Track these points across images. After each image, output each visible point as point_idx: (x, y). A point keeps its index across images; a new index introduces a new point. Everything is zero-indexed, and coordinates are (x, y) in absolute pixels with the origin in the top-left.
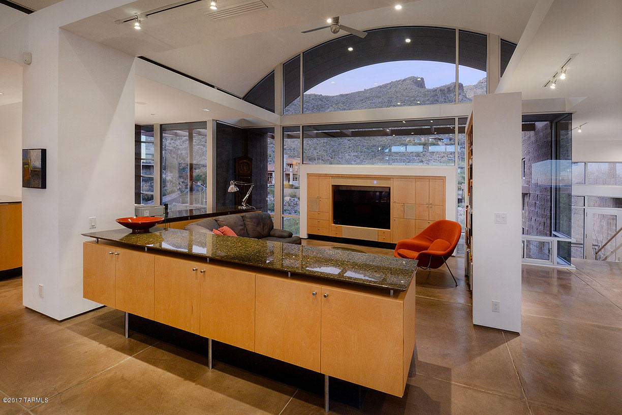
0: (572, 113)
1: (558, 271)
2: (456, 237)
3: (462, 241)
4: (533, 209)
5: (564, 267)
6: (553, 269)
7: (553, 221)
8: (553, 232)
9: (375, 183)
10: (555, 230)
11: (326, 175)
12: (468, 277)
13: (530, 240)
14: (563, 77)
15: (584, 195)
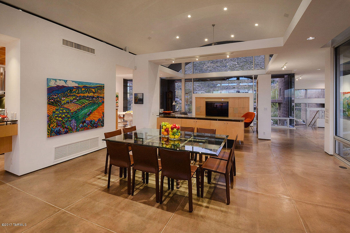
0: (294, 74)
1: (290, 129)
2: (253, 117)
3: (255, 118)
4: (283, 109)
5: (292, 128)
6: (288, 129)
7: (289, 113)
8: (289, 117)
9: (223, 100)
10: (290, 116)
11: (203, 98)
12: (257, 131)
13: (280, 119)
14: (285, 67)
15: (306, 103)
